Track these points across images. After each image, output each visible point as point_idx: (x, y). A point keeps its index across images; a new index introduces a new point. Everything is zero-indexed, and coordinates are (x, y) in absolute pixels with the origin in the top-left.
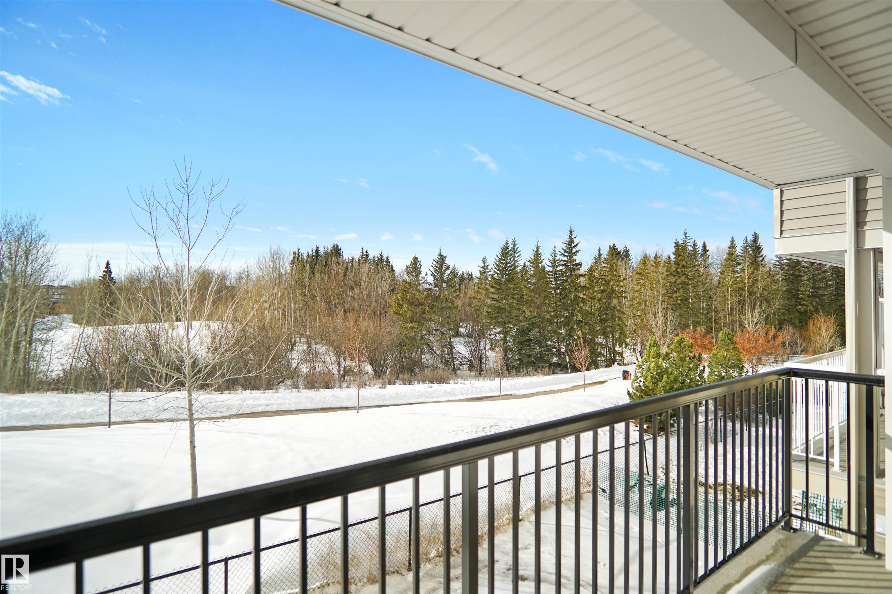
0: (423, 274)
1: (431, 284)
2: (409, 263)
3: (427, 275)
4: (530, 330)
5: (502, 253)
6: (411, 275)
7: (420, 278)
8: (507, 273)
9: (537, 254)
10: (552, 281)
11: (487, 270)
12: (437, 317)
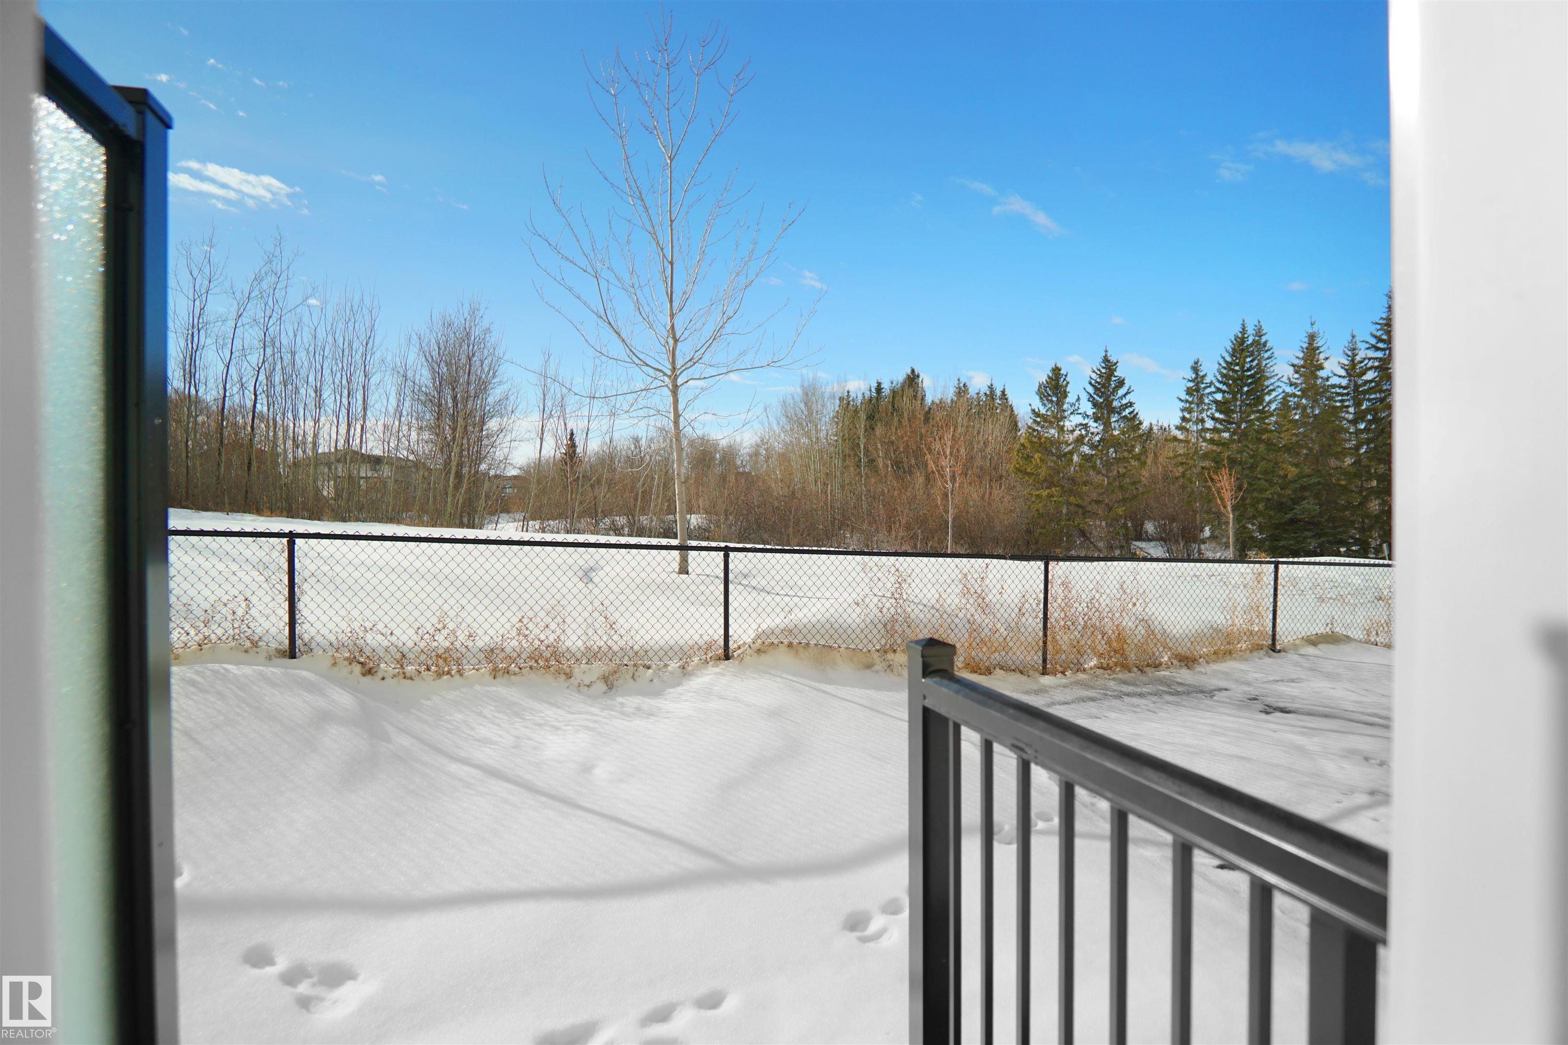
0: (1071, 398)
1: (1088, 416)
2: (1043, 379)
3: (1078, 399)
4: (1296, 501)
5: (1234, 349)
6: (1048, 400)
7: (1065, 406)
8: (1246, 389)
9: (1311, 352)
10: (1348, 407)
11: (1203, 386)
12: (1100, 477)
